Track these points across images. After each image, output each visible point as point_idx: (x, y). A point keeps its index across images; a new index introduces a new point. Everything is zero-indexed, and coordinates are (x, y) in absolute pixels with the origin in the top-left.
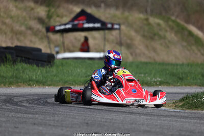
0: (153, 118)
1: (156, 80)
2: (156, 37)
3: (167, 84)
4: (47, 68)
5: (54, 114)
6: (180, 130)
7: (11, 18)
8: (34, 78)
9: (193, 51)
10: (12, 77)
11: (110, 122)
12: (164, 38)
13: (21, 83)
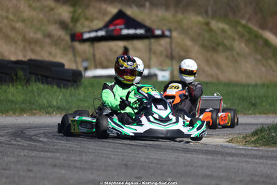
0: (215, 157)
2: (220, 48)
4: (71, 90)
5: (81, 152)
6: (252, 174)
8: (55, 103)
9: (271, 67)
10: (23, 102)
11: (158, 163)
12: (231, 49)
13: (36, 109)
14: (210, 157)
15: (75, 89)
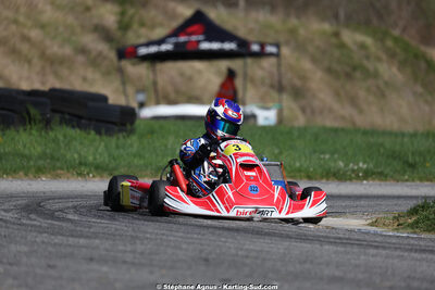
0: (349, 249)
1: (356, 168)
2: (358, 74)
3: (381, 176)
4: (118, 138)
5: (134, 238)
6: (409, 277)
7: (43, 27)
8: (91, 158)
10: (43, 156)
11: (256, 258)
12: (376, 75)
13: (62, 169)
14: (340, 249)
15: (124, 137)
